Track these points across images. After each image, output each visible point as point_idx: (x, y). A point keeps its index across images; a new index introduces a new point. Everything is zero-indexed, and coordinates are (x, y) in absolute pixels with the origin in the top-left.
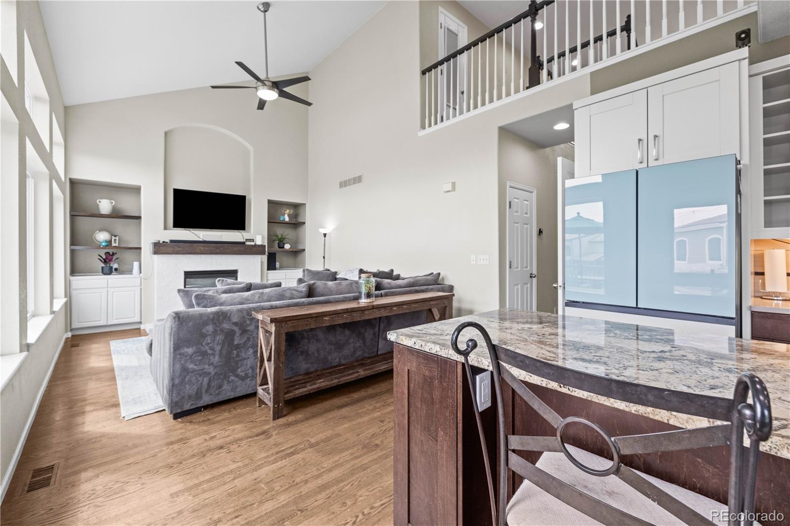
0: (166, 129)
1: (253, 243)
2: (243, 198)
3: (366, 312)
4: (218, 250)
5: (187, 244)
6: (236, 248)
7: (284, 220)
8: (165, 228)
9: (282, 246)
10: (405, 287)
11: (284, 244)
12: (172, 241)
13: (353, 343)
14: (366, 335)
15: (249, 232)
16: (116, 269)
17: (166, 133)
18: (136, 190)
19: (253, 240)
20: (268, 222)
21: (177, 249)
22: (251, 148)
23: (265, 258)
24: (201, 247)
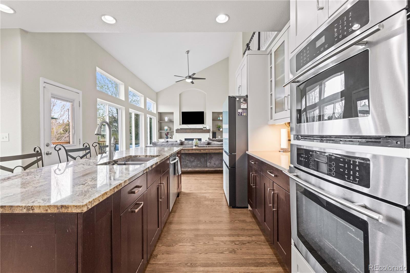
0: (180, 93)
1: (206, 129)
2: (203, 112)
3: (190, 151)
4: (194, 132)
5: (184, 130)
6: (200, 131)
7: (220, 119)
8: (180, 125)
9: (219, 129)
10: (220, 145)
11: (220, 129)
12: (181, 129)
13: (196, 162)
14: (201, 160)
15: (206, 124)
16: (170, 138)
17: (180, 95)
18: (172, 113)
19: (206, 128)
20: (213, 120)
21: (182, 131)
22: (206, 94)
23: (211, 134)
24: (188, 130)
